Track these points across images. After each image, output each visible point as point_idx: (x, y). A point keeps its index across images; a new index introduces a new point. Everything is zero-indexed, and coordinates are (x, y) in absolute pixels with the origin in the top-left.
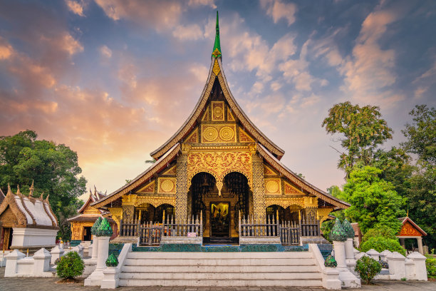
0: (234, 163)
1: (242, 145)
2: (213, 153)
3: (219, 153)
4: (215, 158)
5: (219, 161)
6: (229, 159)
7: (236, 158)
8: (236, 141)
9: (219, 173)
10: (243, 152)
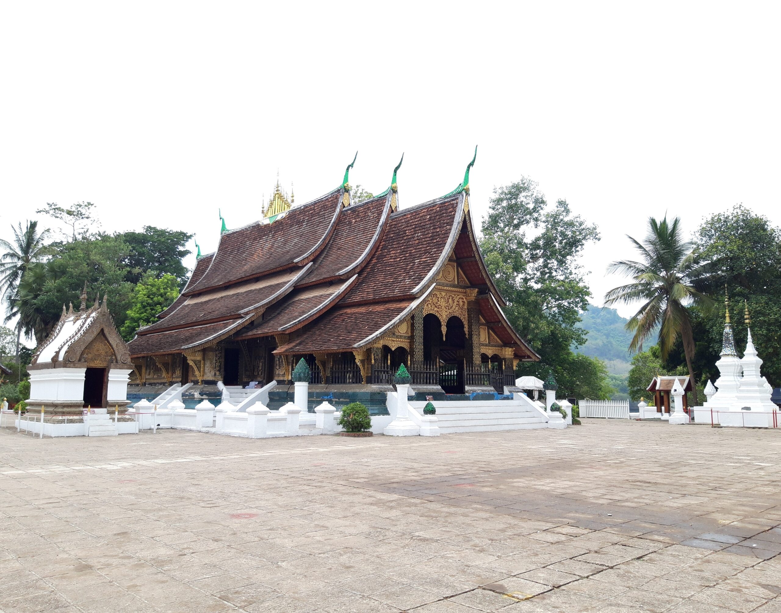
0: (454, 307)
1: (461, 287)
2: (438, 293)
3: (444, 294)
4: (439, 299)
5: (442, 303)
6: (450, 300)
7: (456, 301)
8: (456, 283)
9: (444, 317)
10: (461, 296)
